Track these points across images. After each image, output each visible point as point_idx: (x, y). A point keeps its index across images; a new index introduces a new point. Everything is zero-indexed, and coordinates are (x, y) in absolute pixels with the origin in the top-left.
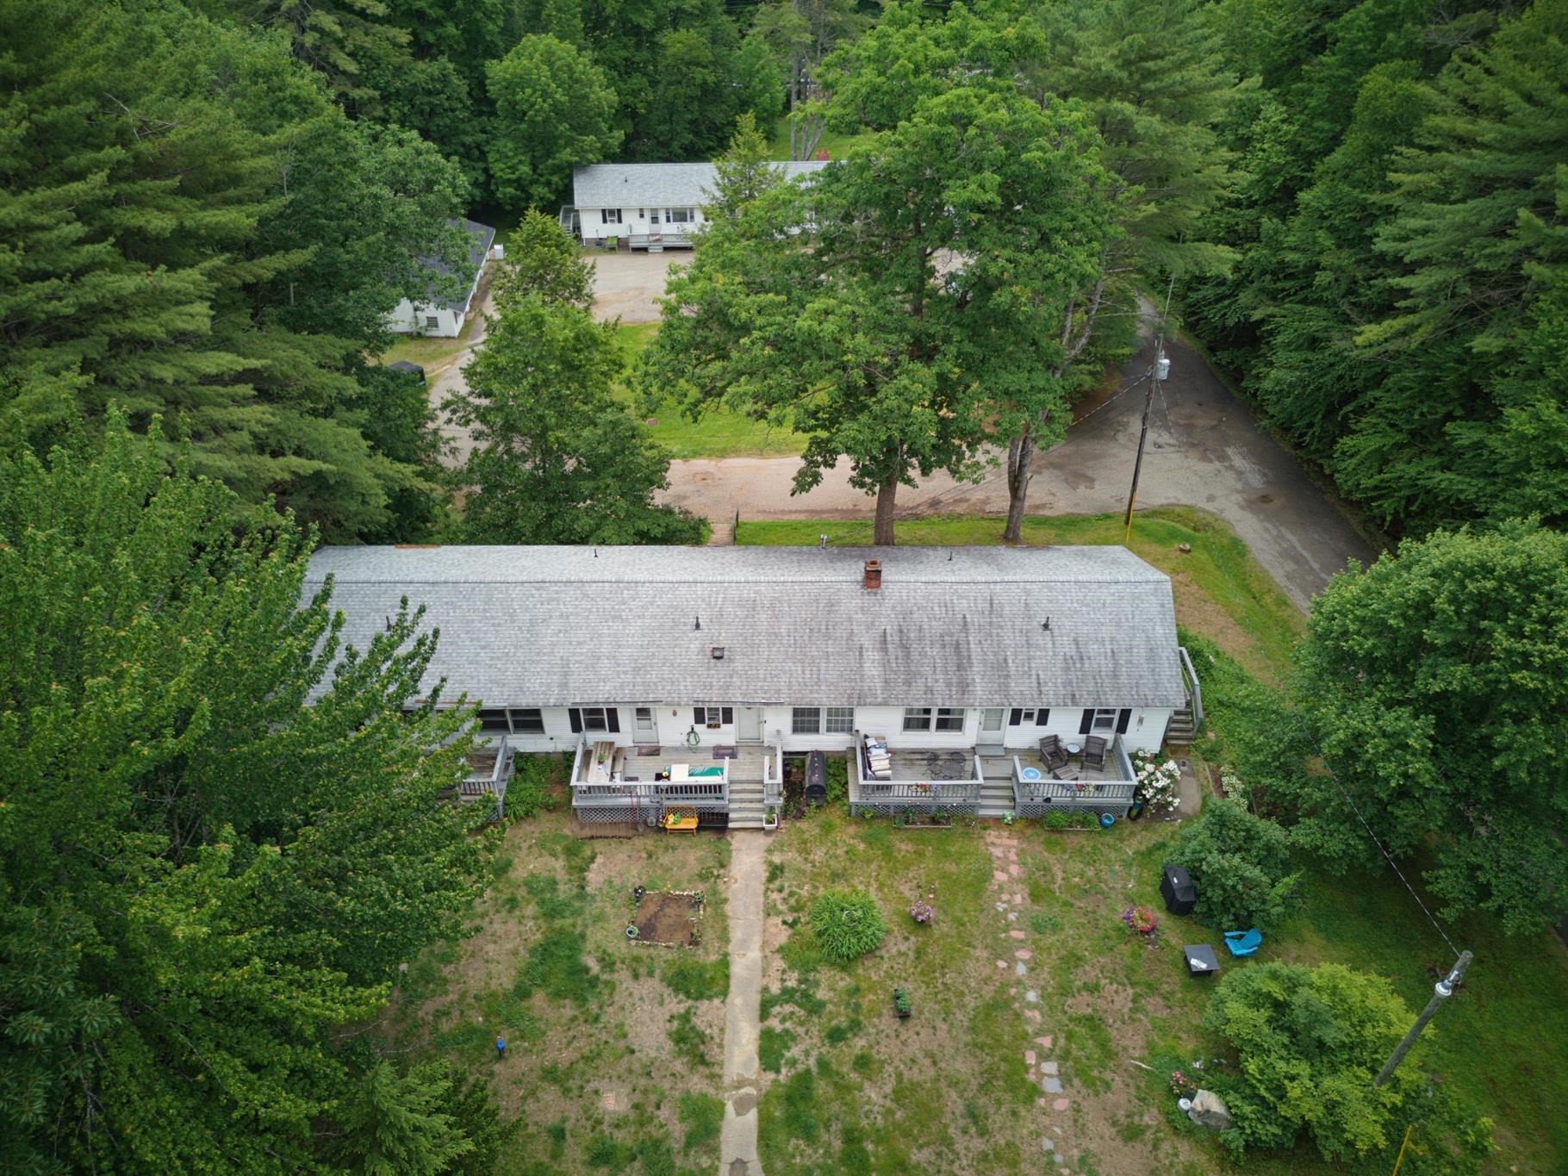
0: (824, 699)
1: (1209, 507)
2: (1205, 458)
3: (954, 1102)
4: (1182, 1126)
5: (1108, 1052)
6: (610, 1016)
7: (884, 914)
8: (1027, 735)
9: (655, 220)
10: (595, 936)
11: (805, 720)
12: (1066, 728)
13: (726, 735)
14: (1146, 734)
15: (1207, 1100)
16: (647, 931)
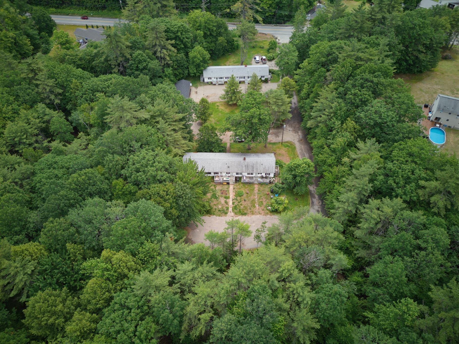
0: (239, 172)
1: (293, 141)
2: (295, 133)
3: (249, 207)
4: (268, 210)
5: (262, 204)
6: (219, 200)
7: (244, 192)
8: (260, 175)
9: (217, 79)
10: (217, 194)
11: (237, 174)
12: (264, 175)
13: (229, 175)
14: (272, 175)
15: (270, 208)
16: (222, 193)
